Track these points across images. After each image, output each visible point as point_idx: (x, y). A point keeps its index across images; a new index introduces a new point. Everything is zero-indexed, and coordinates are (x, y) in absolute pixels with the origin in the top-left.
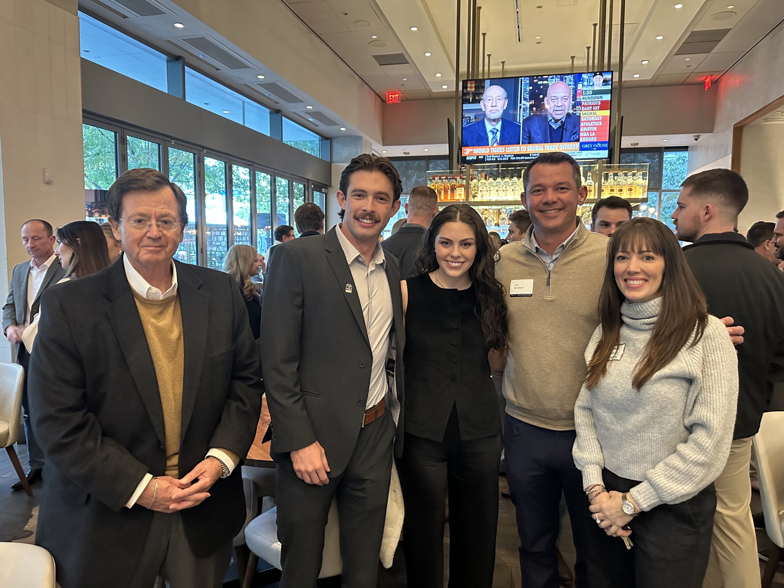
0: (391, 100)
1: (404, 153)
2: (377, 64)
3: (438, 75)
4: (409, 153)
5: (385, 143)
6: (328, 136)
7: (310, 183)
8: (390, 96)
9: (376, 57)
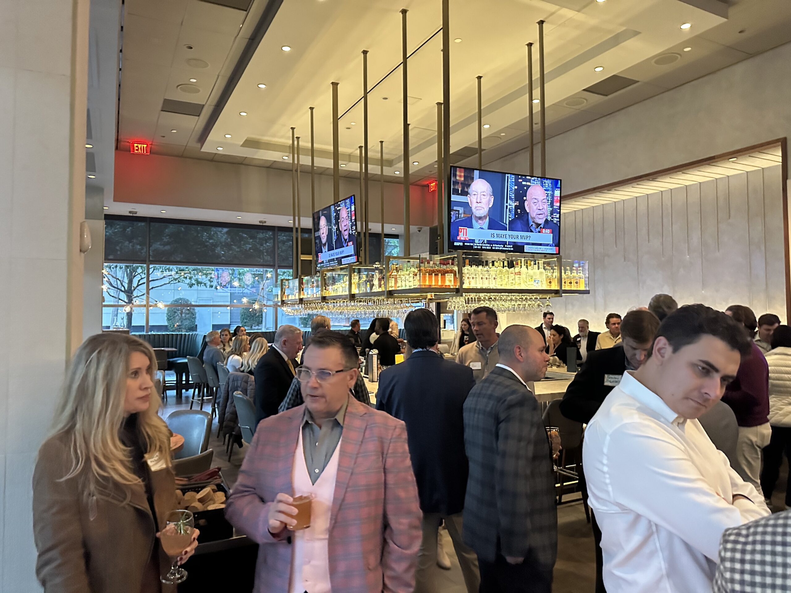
0: (137, 150)
1: (130, 212)
2: (159, 109)
3: (228, 136)
4: (136, 213)
5: (117, 199)
9: (166, 102)
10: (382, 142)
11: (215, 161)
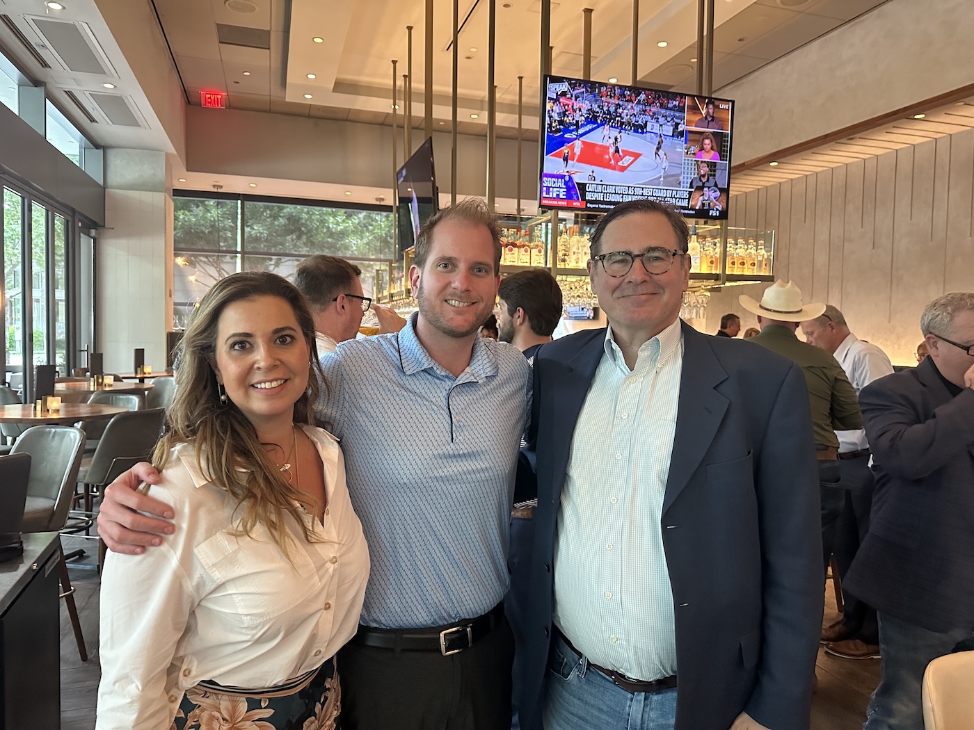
0: (209, 102)
1: (214, 186)
2: (216, 39)
3: (311, 76)
4: (221, 187)
5: (190, 168)
6: (102, 144)
7: (77, 220)
8: (208, 96)
9: (220, 27)
10: (521, 78)
11: (313, 117)
